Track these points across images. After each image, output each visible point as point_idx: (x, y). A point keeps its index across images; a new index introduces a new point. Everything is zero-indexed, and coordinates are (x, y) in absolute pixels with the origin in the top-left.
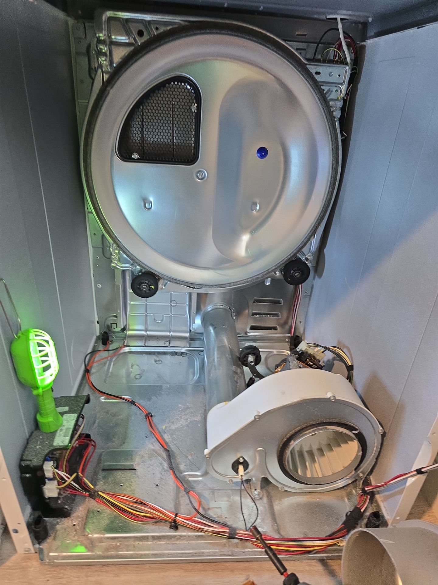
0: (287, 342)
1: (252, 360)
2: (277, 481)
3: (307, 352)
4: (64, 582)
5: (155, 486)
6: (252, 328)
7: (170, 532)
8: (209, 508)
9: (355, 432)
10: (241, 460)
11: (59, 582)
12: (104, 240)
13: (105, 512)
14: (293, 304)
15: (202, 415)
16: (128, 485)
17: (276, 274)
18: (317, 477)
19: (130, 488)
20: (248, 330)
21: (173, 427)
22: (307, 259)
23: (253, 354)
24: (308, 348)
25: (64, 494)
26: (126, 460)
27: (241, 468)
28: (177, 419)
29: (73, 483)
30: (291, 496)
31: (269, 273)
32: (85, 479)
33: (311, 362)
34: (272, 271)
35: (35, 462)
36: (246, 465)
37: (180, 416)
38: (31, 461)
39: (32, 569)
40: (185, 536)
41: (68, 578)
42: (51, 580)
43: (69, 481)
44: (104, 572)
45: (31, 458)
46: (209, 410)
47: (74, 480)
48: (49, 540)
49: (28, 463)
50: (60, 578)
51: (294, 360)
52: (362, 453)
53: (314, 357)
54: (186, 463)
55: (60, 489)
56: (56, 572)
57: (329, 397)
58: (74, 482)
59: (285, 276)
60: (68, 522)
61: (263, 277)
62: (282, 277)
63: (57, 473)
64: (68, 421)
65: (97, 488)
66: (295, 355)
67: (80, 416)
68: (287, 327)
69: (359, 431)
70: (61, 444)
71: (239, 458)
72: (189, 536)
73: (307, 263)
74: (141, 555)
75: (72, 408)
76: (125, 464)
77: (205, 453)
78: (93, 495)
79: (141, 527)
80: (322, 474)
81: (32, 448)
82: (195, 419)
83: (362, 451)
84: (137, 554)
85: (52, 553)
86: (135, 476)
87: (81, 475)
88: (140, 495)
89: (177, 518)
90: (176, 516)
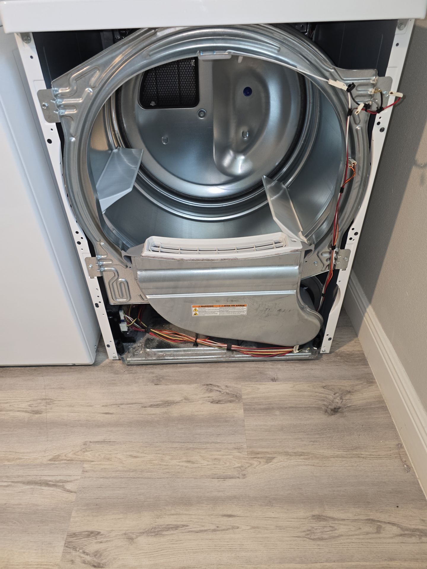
4: (133, 372)
7: (193, 348)
13: (156, 339)
25: (131, 330)
32: (141, 322)
35: (114, 310)
40: (202, 350)
43: (133, 322)
45: (111, 308)
47: (135, 322)
48: (126, 353)
49: (111, 310)
55: (128, 327)
58: (136, 323)
60: (135, 345)
63: (127, 318)
72: (204, 350)
74: (178, 359)
78: (148, 331)
79: (177, 346)
84: (176, 358)
85: (128, 358)
87: (139, 320)
89: (197, 340)
90: (196, 339)
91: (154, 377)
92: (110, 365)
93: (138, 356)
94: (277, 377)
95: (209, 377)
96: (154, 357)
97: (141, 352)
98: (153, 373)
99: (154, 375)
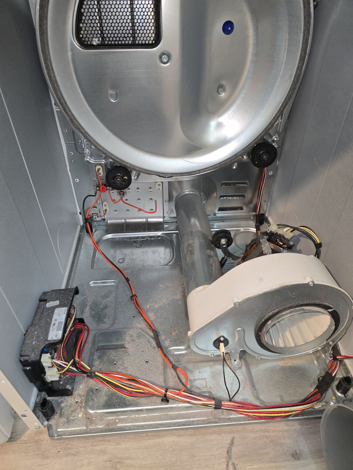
0: (253, 220)
1: (225, 243)
2: (254, 352)
3: (277, 233)
4: (73, 452)
5: (144, 363)
6: (221, 209)
7: (161, 405)
8: (195, 380)
9: (330, 310)
10: (222, 339)
11: (68, 452)
12: (76, 135)
13: (103, 390)
14: (259, 185)
15: (181, 293)
16: (120, 363)
17: (243, 158)
18: (290, 346)
19: (123, 366)
20: (216, 212)
21: (156, 306)
22: (274, 141)
23: (224, 237)
24: (278, 229)
25: (65, 378)
26: (117, 339)
27: (222, 345)
28: (160, 298)
29: (71, 367)
30: (266, 362)
31: (237, 157)
32: (82, 362)
33: (282, 242)
34: (240, 156)
35: (33, 357)
36: (226, 342)
37: (162, 295)
38: (28, 356)
39: (44, 442)
40: (176, 408)
41: (76, 448)
42: (62, 451)
43: (67, 367)
44: (106, 441)
45: (29, 354)
46: (188, 293)
47: (72, 365)
48: (56, 416)
49: (27, 358)
50: (69, 449)
51: (266, 243)
52: (335, 328)
53: (283, 237)
54: (171, 339)
55: (61, 374)
56: (65, 444)
57: (307, 282)
58: (73, 367)
59: (253, 161)
60: (71, 400)
61: (231, 161)
62: (249, 160)
63: (55, 362)
64: (59, 315)
65: (94, 369)
66: (265, 237)
67: (71, 307)
68: (252, 206)
69: (334, 309)
70: (55, 339)
71: (220, 337)
72: (179, 408)
73: (273, 144)
74: (138, 426)
75: (62, 302)
76: (117, 343)
77: (189, 335)
78: (91, 375)
79: (136, 402)
80: (295, 345)
81: (28, 344)
82: (176, 297)
83: (335, 326)
84: (134, 426)
85: (59, 429)
86: (127, 354)
87: (78, 360)
88: (133, 372)
89: (168, 393)
90: (166, 391)
91: (106, 461)
92: (37, 438)
93: (76, 423)
94: (299, 450)
95: (194, 456)
96: (101, 425)
97: (80, 416)
98: (104, 452)
99: (106, 457)
